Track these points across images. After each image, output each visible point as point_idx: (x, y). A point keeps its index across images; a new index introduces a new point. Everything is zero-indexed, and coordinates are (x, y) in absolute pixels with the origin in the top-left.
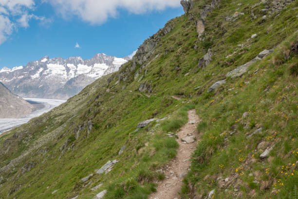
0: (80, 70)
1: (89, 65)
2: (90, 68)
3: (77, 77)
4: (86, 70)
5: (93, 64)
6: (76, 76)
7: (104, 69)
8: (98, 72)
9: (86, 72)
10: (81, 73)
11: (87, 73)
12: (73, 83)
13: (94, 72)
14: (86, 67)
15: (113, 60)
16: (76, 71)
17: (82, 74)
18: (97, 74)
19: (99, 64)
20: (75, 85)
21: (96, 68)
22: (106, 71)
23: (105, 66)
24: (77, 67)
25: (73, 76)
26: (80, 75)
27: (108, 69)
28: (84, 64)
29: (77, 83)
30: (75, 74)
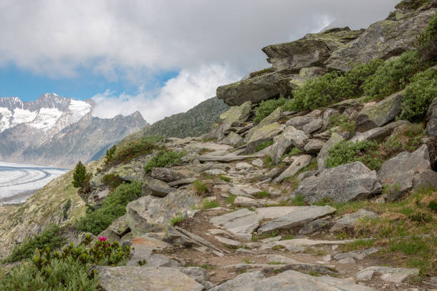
0: (18, 118)
1: (31, 110)
2: (34, 114)
3: (15, 127)
4: (27, 117)
5: (37, 108)
6: (12, 126)
7: (55, 117)
8: (47, 121)
9: (28, 120)
10: (20, 121)
11: (30, 123)
12: (9, 136)
13: (41, 120)
14: (27, 112)
15: (69, 103)
16: (12, 118)
17: (23, 123)
18: (45, 124)
19: (48, 109)
20: (13, 139)
21: (44, 114)
22: (59, 120)
23: (56, 112)
24: (13, 113)
25: (7, 126)
26: (19, 125)
27: (62, 116)
28: (25, 109)
29: (15, 137)
30: (11, 123)
